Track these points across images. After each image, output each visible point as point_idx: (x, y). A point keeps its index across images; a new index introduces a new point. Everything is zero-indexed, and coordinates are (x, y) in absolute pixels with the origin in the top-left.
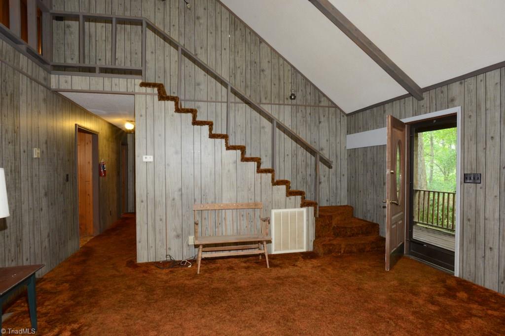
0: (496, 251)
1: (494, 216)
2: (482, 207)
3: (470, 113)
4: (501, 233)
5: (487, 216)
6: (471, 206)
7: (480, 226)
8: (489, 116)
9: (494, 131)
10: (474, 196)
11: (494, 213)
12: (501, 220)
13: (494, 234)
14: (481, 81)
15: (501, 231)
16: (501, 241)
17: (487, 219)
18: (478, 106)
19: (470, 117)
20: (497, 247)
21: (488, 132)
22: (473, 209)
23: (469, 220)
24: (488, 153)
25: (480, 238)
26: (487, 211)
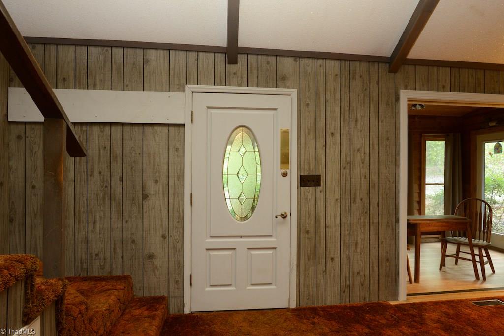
0: (337, 260)
1: (335, 222)
2: (323, 213)
3: (308, 101)
4: (342, 239)
5: (328, 224)
6: (309, 214)
7: (320, 237)
8: (329, 109)
9: (335, 127)
10: (312, 202)
11: (335, 218)
12: (342, 224)
13: (335, 242)
14: (321, 66)
15: (342, 236)
16: (342, 248)
17: (328, 227)
18: (317, 94)
19: (307, 105)
20: (338, 255)
21: (328, 127)
22: (312, 218)
23: (307, 232)
24: (328, 150)
25: (321, 250)
26: (328, 218)
